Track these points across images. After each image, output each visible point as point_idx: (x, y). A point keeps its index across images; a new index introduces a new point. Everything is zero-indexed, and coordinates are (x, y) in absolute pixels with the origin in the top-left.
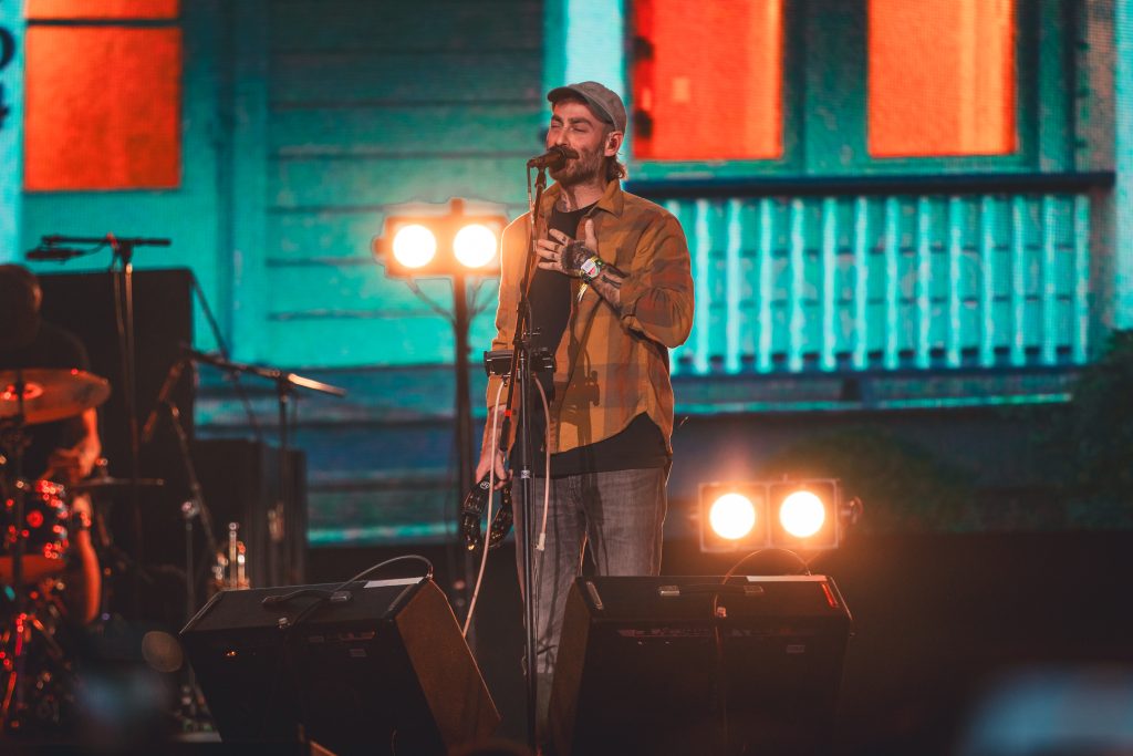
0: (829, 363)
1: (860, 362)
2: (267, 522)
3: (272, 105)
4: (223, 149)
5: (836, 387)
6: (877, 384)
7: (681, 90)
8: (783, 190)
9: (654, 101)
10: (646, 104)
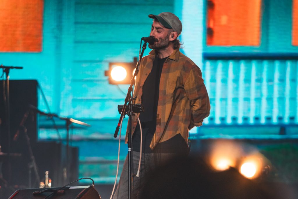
0: (275, 121)
1: (286, 121)
2: (63, 173)
3: (76, 23)
6: (292, 129)
7: (224, 20)
8: (260, 58)
9: (214, 24)
10: (211, 25)
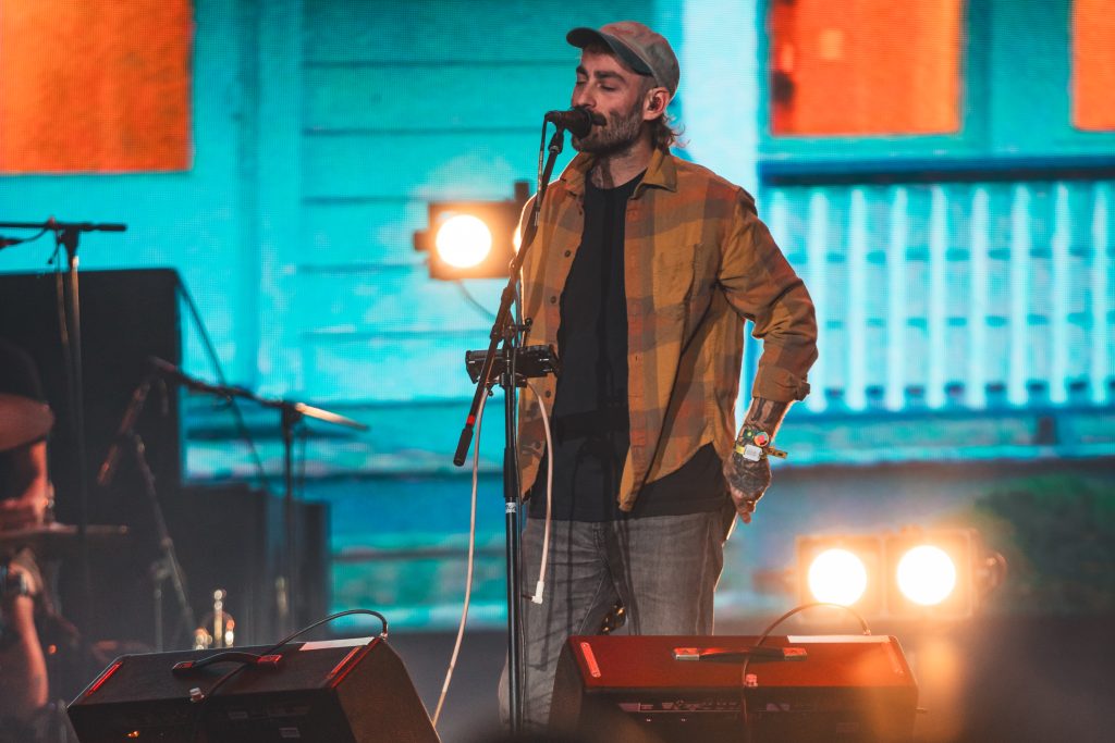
0: (1018, 396)
1: (1058, 396)
2: (274, 593)
3: (308, 65)
4: (246, 119)
5: (1023, 429)
6: (1082, 426)
7: (831, 45)
8: (961, 175)
9: (797, 55)
10: (787, 63)
